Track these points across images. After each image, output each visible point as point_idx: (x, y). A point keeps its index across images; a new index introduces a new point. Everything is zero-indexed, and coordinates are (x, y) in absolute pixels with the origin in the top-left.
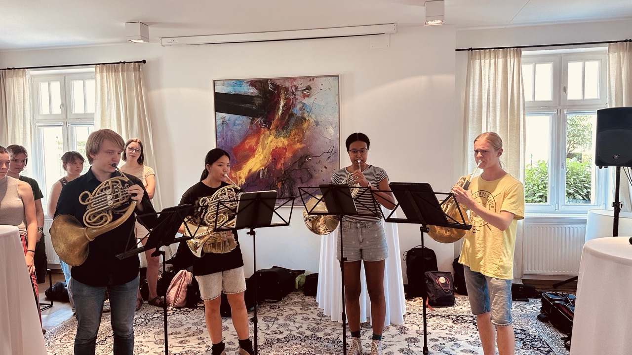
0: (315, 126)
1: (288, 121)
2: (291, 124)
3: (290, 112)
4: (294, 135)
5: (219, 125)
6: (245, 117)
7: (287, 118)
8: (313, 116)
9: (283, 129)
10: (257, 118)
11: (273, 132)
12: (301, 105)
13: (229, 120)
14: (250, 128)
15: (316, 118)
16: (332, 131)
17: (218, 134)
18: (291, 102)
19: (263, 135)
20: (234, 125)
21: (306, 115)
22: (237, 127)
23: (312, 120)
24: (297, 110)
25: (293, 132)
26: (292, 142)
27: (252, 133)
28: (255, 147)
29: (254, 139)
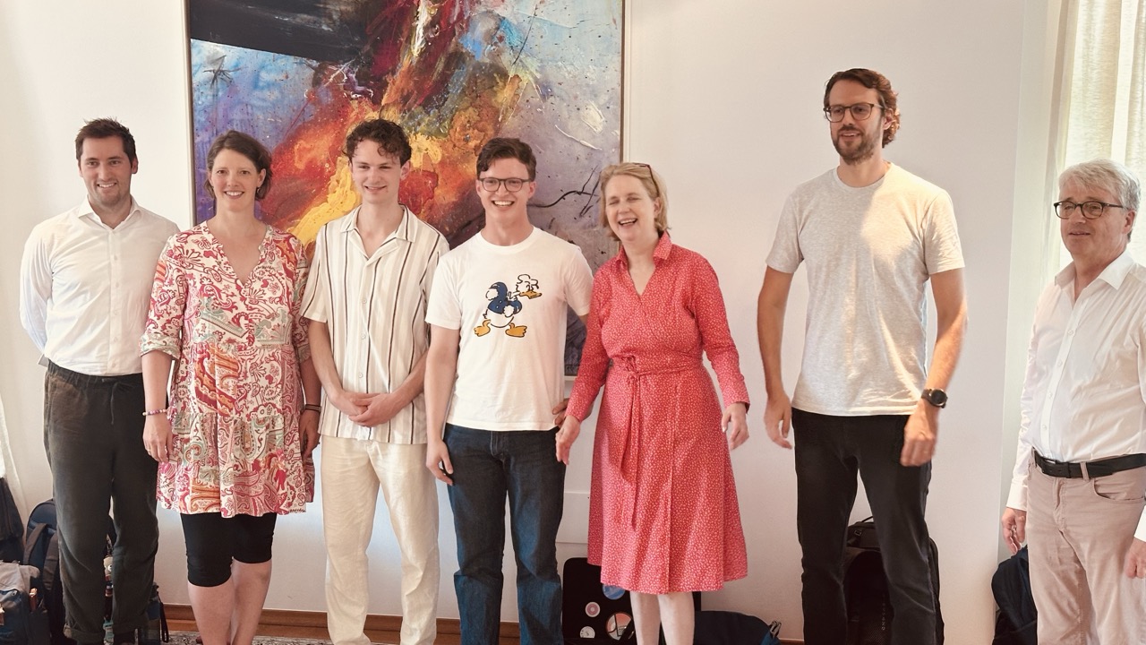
0: (538, 100)
1: (444, 79)
2: (454, 90)
3: (451, 48)
4: (464, 128)
5: (200, 84)
6: (291, 59)
7: (440, 66)
8: (533, 64)
9: (426, 104)
10: (336, 63)
12: (491, 24)
13: (237, 68)
14: (309, 99)
15: (542, 69)
16: (595, 117)
17: (197, 117)
18: (457, 10)
20: (255, 86)
21: (506, 60)
22: (266, 93)
23: (526, 78)
24: (475, 42)
25: (462, 119)
26: (456, 154)
27: (316, 118)
28: (327, 165)
29: (325, 137)
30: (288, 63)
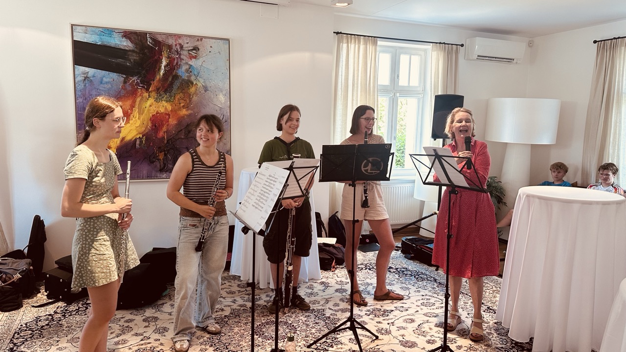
0: (204, 92)
1: (172, 83)
2: (175, 87)
3: (174, 74)
4: (179, 99)
5: (78, 81)
6: (115, 74)
7: (170, 79)
8: (201, 80)
9: (166, 91)
10: (132, 76)
11: (153, 94)
12: (187, 67)
13: (94, 76)
14: (122, 88)
15: (204, 82)
16: (222, 98)
17: (77, 93)
18: (176, 61)
19: (140, 97)
20: (101, 83)
21: (193, 78)
22: (106, 86)
23: (199, 85)
24: (182, 72)
25: (178, 97)
26: (176, 108)
27: (125, 94)
28: (129, 111)
29: (128, 101)
30: (114, 76)
